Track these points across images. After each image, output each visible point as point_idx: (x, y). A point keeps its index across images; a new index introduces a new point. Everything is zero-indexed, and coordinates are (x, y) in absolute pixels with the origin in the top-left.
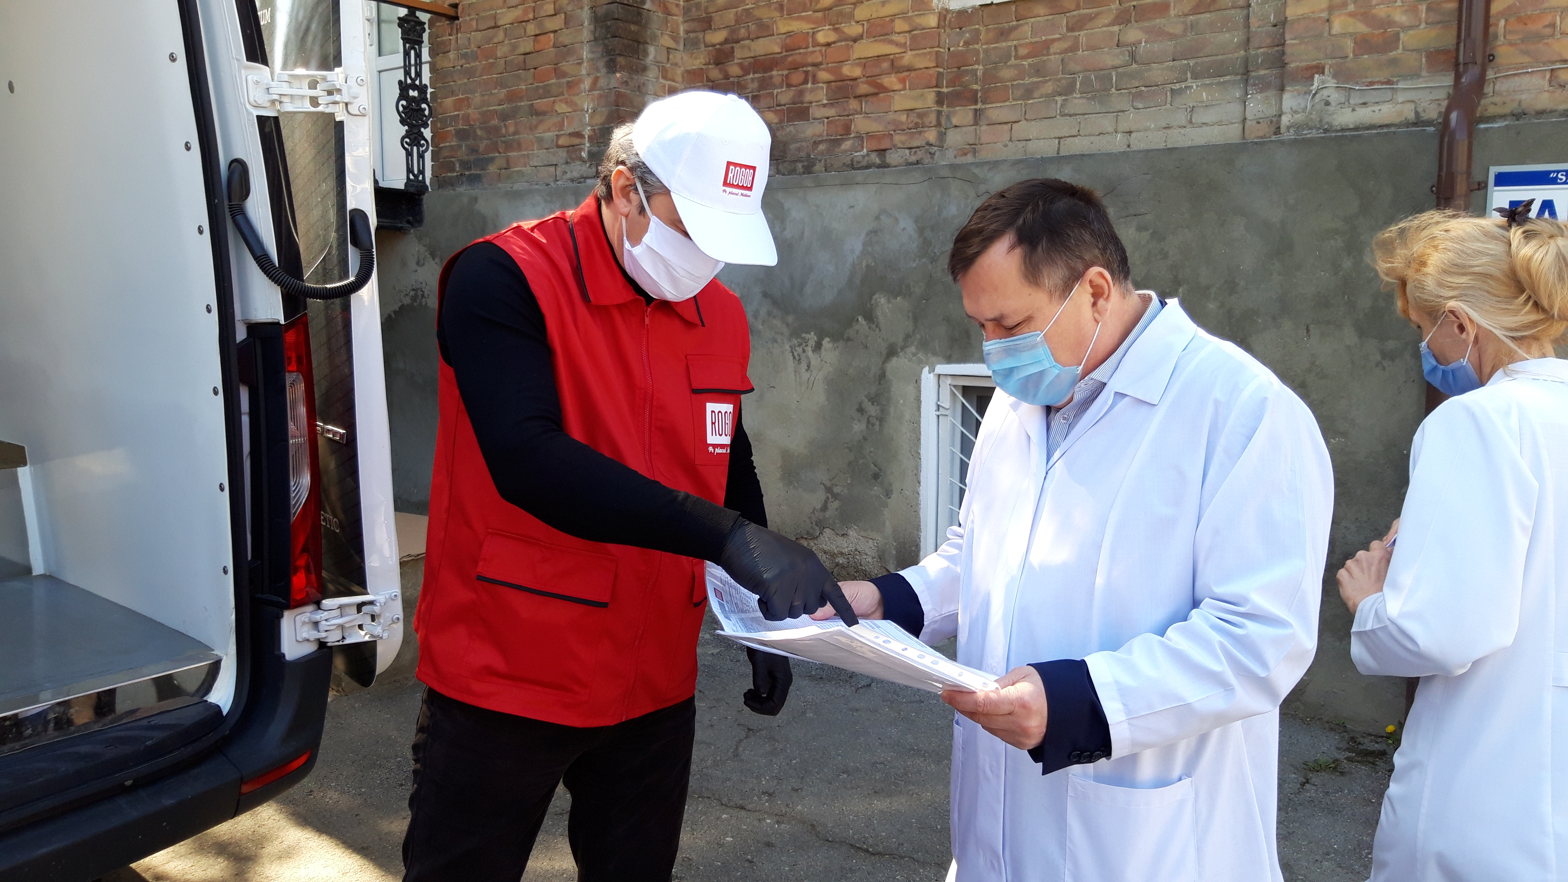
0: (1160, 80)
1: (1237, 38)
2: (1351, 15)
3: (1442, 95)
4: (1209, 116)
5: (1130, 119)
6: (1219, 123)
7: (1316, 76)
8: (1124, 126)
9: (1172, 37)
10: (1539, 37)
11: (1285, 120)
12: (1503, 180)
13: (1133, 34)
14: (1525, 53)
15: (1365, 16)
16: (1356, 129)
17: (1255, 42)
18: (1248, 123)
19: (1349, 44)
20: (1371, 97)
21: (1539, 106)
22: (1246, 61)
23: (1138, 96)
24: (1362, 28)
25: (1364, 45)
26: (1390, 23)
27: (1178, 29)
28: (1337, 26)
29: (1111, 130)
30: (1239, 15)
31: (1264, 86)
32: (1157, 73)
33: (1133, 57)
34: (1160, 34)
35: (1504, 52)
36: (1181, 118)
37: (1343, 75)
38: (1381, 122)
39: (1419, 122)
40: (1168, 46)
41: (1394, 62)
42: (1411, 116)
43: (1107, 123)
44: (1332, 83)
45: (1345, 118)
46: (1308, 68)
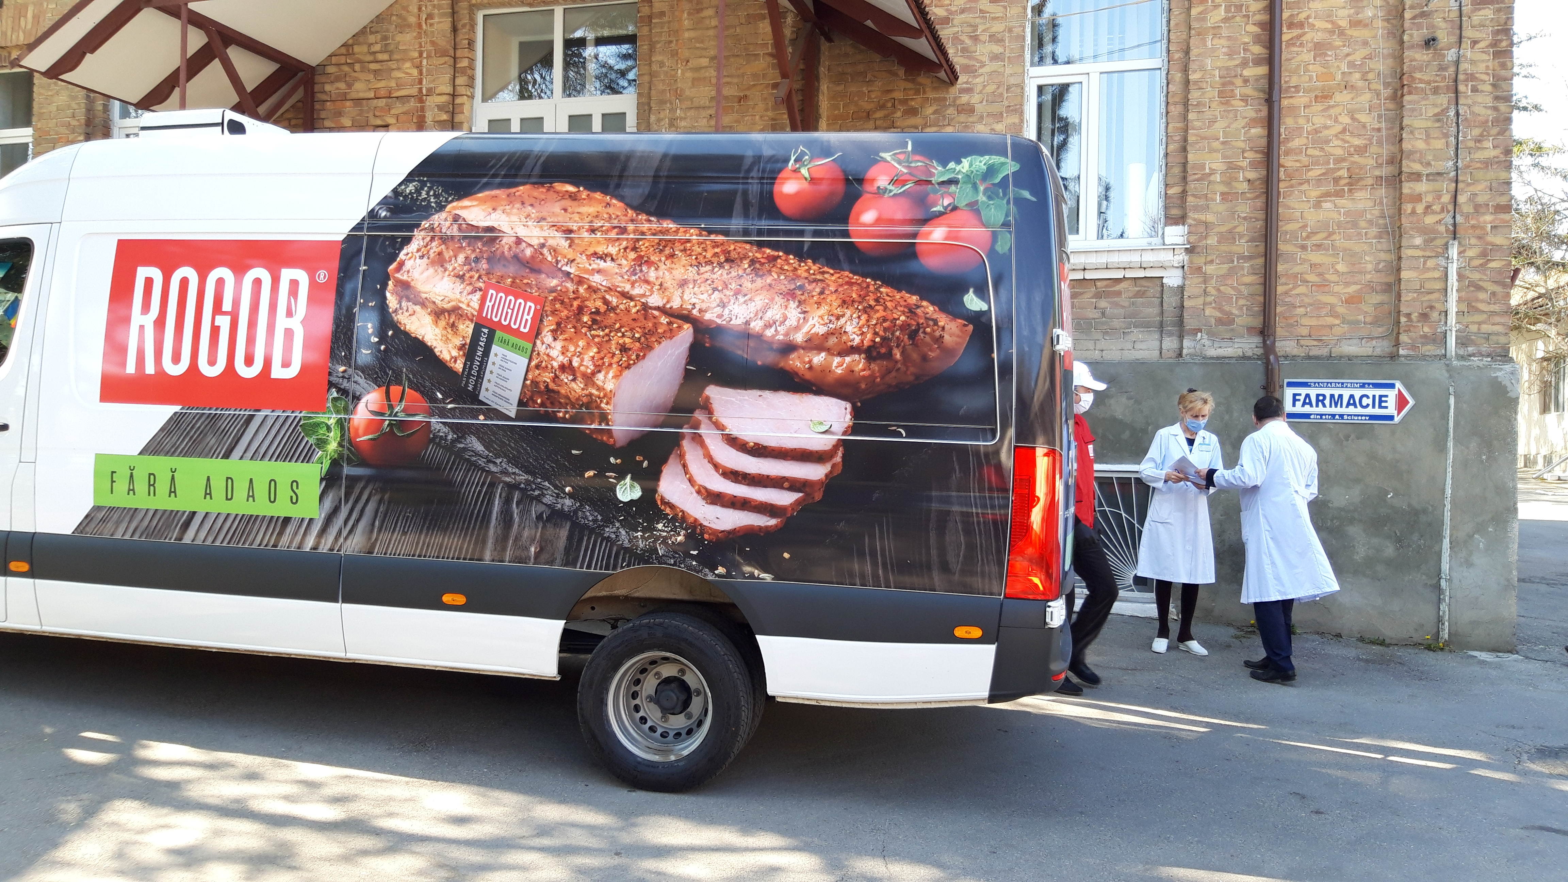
0: (1118, 327)
1: (1156, 310)
2: (1214, 308)
3: (1253, 346)
4: (1143, 346)
5: (1102, 344)
6: (1148, 349)
7: (1199, 334)
8: (1098, 347)
9: (1123, 307)
10: (1292, 325)
11: (1185, 352)
12: (1290, 385)
13: (1103, 304)
14: (1287, 331)
15: (1220, 309)
16: (1218, 358)
17: (1165, 315)
18: (1163, 351)
19: (1213, 321)
20: (1223, 344)
21: (1294, 354)
22: (1162, 322)
23: (1105, 333)
24: (1218, 314)
25: (1219, 321)
26: (1232, 314)
27: (1126, 304)
28: (1207, 313)
29: (1092, 348)
30: (1157, 301)
31: (1170, 334)
32: (1116, 323)
33: (1103, 314)
34: (1116, 305)
35: (1279, 332)
36: (1130, 346)
37: (1211, 334)
38: (1227, 355)
39: (1244, 357)
40: (1122, 311)
41: (1232, 330)
42: (1241, 354)
43: (1090, 345)
44: (1205, 337)
45: (1212, 352)
46: (1194, 329)
